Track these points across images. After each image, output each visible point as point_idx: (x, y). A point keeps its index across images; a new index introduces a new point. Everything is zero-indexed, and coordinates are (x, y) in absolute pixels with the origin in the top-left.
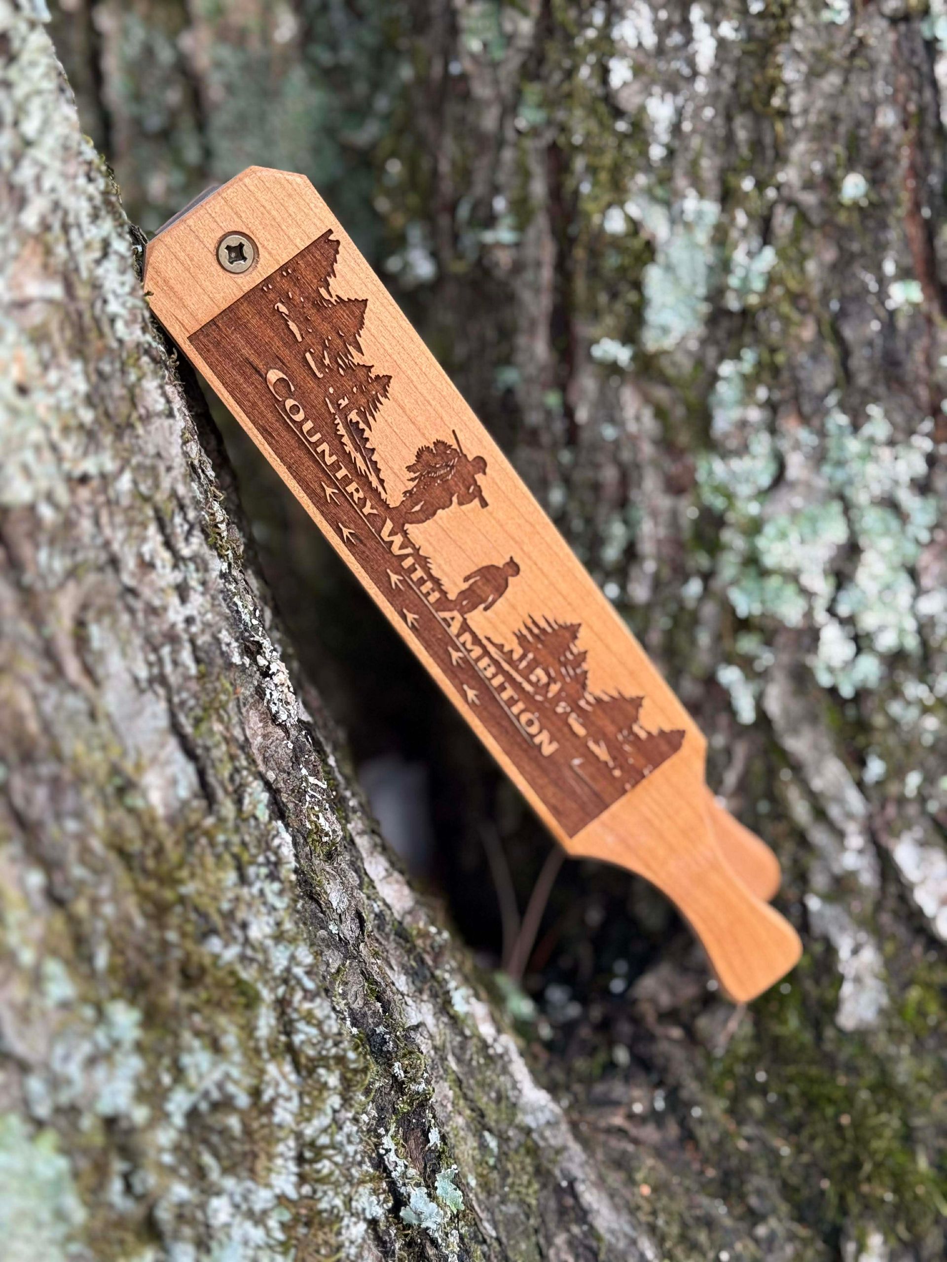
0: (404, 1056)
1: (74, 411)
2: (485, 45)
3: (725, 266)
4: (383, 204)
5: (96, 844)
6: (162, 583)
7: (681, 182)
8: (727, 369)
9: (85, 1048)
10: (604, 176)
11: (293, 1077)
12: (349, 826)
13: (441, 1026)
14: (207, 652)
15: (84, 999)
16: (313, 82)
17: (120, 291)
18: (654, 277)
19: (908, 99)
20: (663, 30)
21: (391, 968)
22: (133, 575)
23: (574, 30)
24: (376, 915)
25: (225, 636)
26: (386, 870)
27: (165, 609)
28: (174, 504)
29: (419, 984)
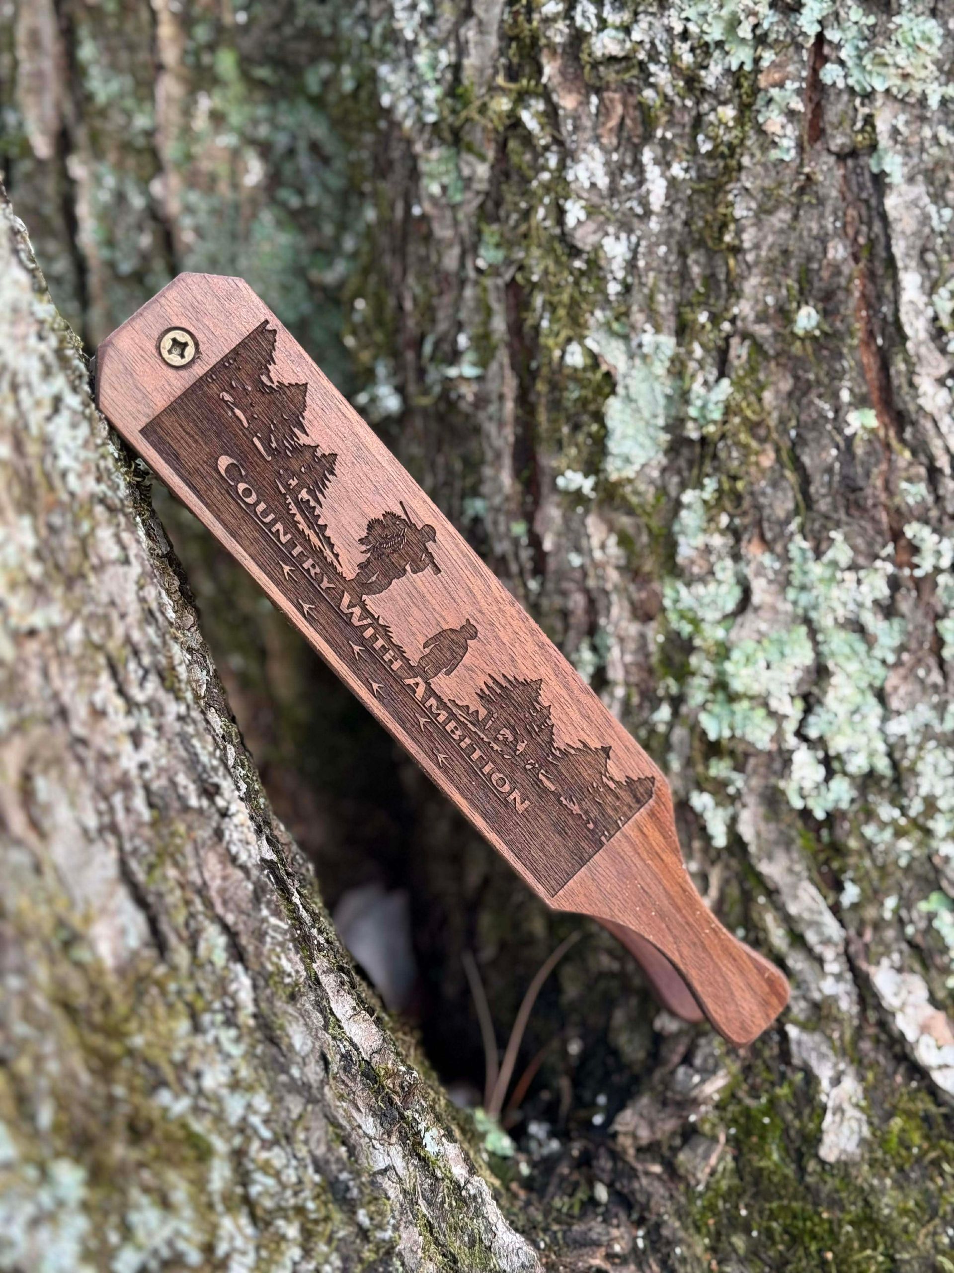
0: (370, 1202)
1: (22, 567)
2: (444, 188)
3: (684, 397)
4: (350, 341)
5: (40, 1001)
6: (115, 730)
7: (638, 317)
8: (688, 496)
9: (28, 1210)
10: (562, 312)
11: (250, 1230)
12: (314, 965)
13: (411, 1169)
14: (162, 797)
15: (27, 1159)
16: (280, 224)
17: (71, 445)
18: (614, 409)
19: (857, 233)
20: (615, 172)
21: (359, 1110)
22: (84, 724)
23: (530, 173)
24: (342, 1056)
25: (182, 779)
26: (354, 1009)
27: (117, 756)
28: (127, 651)
29: (387, 1126)
